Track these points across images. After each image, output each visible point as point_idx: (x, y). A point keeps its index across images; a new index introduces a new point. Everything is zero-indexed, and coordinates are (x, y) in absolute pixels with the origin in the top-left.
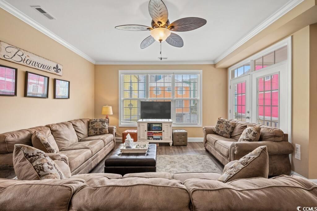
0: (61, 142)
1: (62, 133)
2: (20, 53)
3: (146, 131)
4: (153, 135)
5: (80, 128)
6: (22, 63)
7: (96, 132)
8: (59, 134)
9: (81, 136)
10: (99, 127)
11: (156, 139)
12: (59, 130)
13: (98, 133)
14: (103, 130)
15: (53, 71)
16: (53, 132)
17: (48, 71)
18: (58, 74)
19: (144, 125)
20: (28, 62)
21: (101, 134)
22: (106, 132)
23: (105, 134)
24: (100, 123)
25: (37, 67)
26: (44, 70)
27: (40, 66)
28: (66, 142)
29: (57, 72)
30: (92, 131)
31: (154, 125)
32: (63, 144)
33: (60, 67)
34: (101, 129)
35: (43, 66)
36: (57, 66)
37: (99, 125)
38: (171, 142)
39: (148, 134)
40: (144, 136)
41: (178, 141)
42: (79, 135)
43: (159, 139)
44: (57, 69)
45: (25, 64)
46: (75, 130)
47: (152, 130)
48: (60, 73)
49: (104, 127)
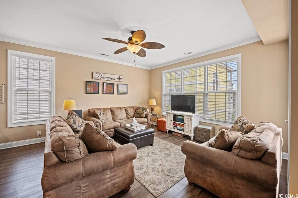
0: (114, 117)
1: (115, 112)
2: (100, 75)
3: (171, 121)
4: (177, 125)
5: (129, 112)
6: (101, 79)
7: (138, 115)
8: (114, 113)
9: (129, 116)
10: (140, 113)
11: (179, 130)
12: (114, 111)
13: (139, 117)
14: (142, 115)
15: (117, 80)
16: (111, 111)
17: (114, 80)
18: (120, 81)
19: (170, 116)
20: (104, 78)
21: (140, 117)
22: (143, 116)
23: (142, 117)
24: (142, 110)
25: (108, 80)
26: (112, 80)
27: (110, 79)
28: (117, 117)
29: (119, 80)
30: (136, 114)
31: (179, 117)
32: (115, 118)
33: (121, 77)
34: (141, 114)
35: (111, 79)
36: (119, 77)
37: (140, 111)
38: (192, 135)
39: (174, 124)
40: (170, 125)
41: (199, 137)
42: (127, 115)
43: (181, 130)
44: (119, 78)
45: (103, 79)
46: (126, 113)
47: (177, 121)
48: (121, 80)
49: (142, 113)
